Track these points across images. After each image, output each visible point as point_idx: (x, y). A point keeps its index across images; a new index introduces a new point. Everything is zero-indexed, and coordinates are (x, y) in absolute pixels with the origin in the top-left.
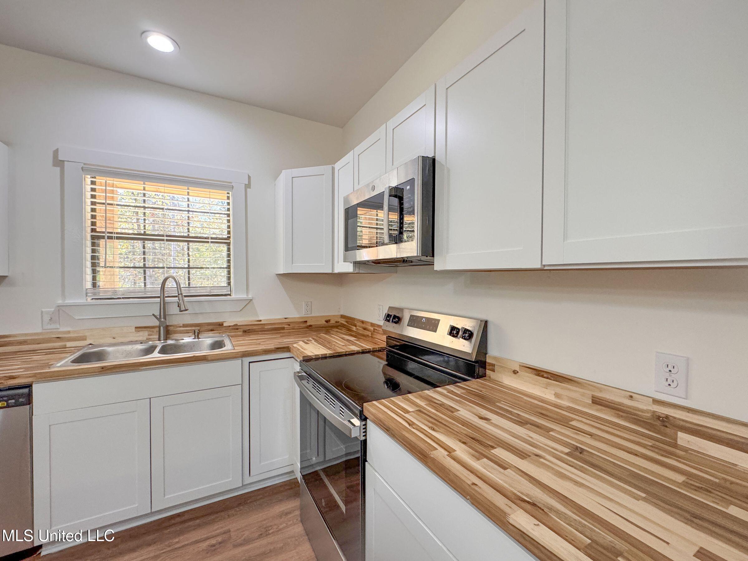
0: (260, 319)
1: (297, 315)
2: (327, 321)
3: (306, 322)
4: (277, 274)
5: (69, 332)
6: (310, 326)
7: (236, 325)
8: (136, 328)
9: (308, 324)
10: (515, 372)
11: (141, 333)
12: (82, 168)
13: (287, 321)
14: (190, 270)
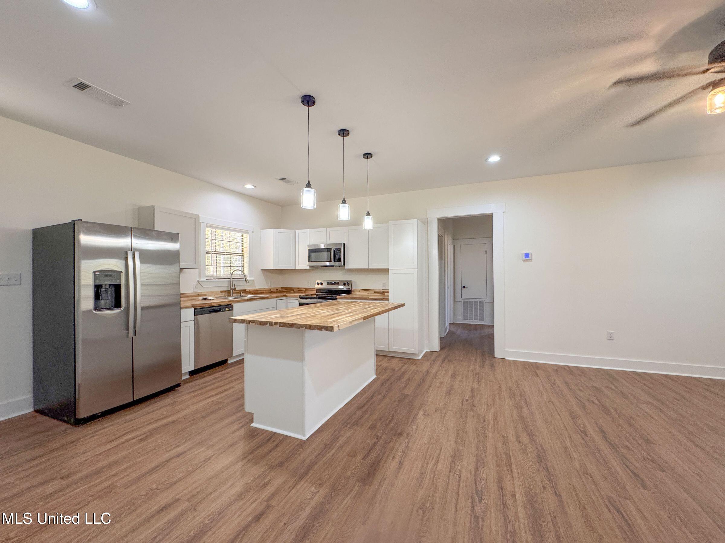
0: (257, 288)
1: (267, 287)
2: (277, 290)
3: (270, 290)
4: (262, 270)
5: (201, 293)
6: (272, 292)
7: (250, 291)
8: (221, 291)
9: (271, 291)
10: (359, 291)
11: (222, 293)
12: (206, 225)
13: (265, 289)
14: (231, 267)
